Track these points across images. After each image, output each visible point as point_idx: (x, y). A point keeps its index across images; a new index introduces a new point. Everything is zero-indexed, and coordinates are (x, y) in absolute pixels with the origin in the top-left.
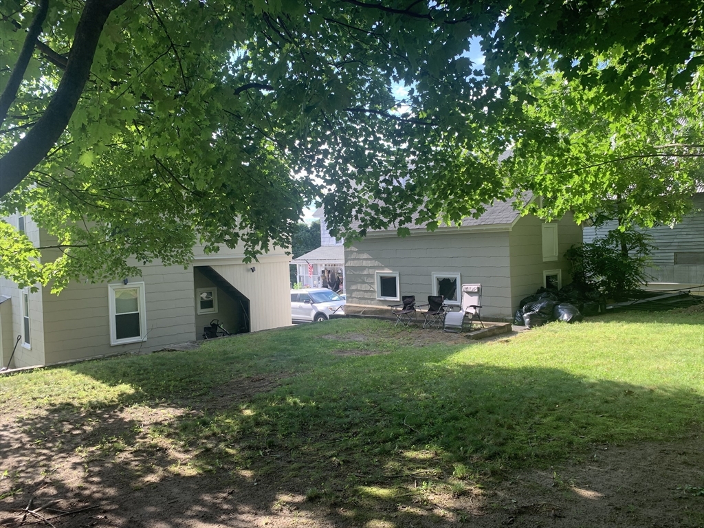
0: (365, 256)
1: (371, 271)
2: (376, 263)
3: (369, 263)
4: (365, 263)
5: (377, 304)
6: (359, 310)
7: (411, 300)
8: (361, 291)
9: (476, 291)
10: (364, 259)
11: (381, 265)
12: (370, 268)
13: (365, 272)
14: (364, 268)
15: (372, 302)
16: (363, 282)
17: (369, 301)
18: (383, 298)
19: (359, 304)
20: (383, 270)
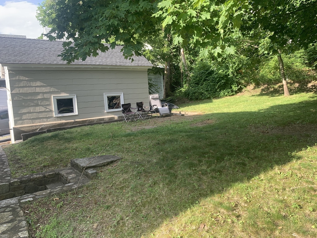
0: (38, 83)
1: (46, 96)
2: (52, 89)
3: (44, 90)
4: (38, 90)
5: (54, 120)
6: (35, 128)
7: (127, 106)
8: (35, 112)
9: (158, 97)
10: (37, 86)
11: (57, 90)
12: (44, 93)
13: (40, 97)
14: (38, 93)
15: (49, 120)
16: (37, 105)
17: (45, 120)
18: (60, 115)
19: (33, 123)
20: (60, 93)
